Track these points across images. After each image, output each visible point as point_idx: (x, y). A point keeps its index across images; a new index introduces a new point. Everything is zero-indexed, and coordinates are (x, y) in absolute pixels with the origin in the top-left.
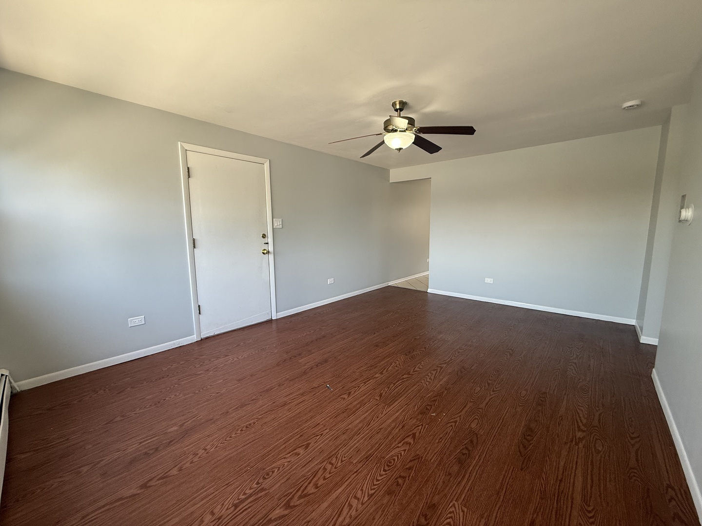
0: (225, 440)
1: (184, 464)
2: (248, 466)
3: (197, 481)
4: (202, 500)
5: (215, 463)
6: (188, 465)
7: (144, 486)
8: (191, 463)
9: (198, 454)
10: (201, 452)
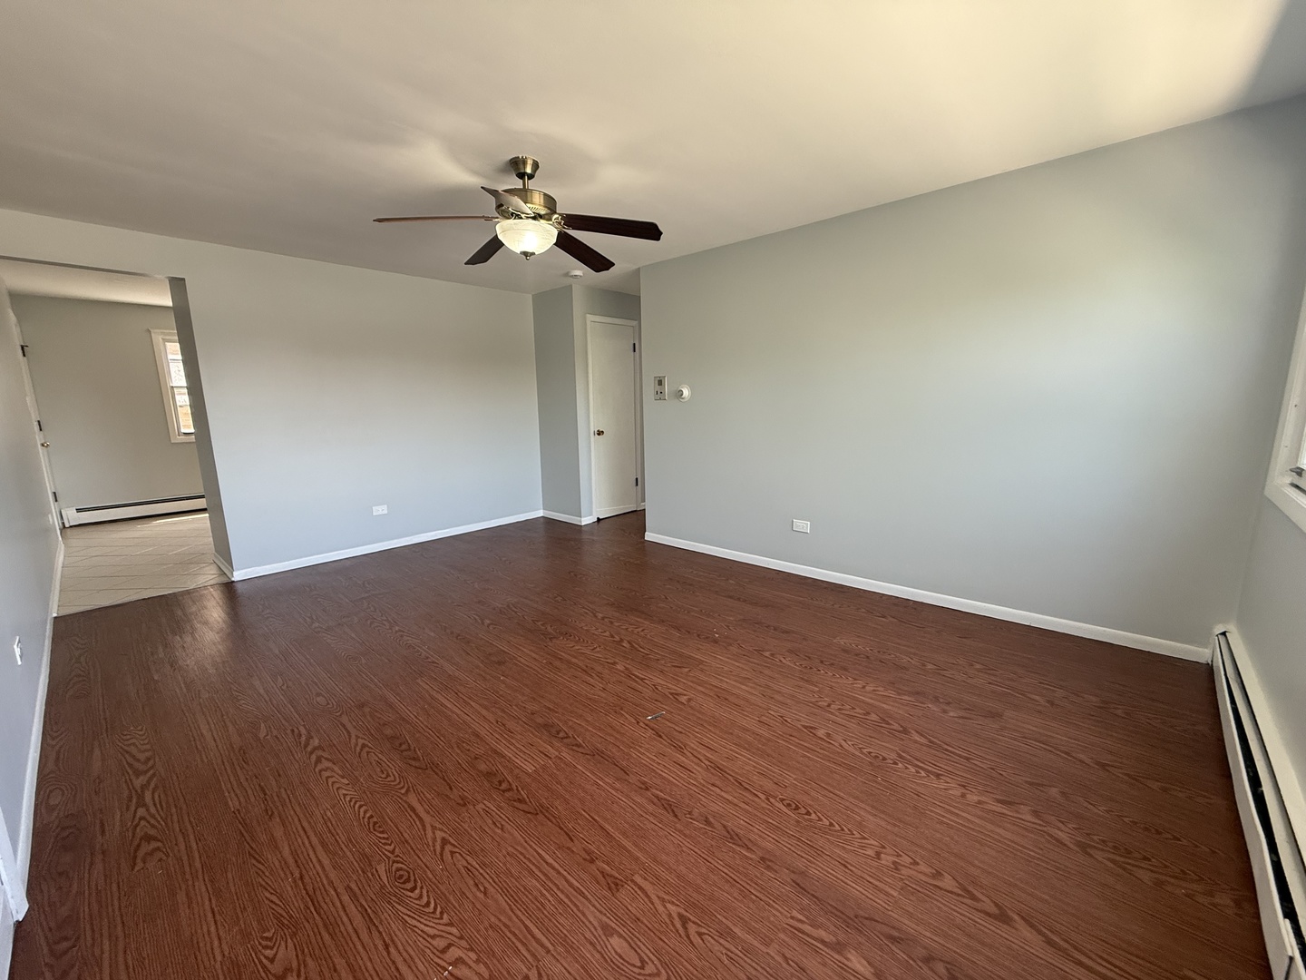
0: (843, 830)
1: (925, 874)
2: (876, 782)
3: (938, 835)
4: (957, 815)
5: (895, 825)
6: (923, 867)
7: (1003, 917)
8: (918, 864)
9: (894, 863)
10: (887, 859)
